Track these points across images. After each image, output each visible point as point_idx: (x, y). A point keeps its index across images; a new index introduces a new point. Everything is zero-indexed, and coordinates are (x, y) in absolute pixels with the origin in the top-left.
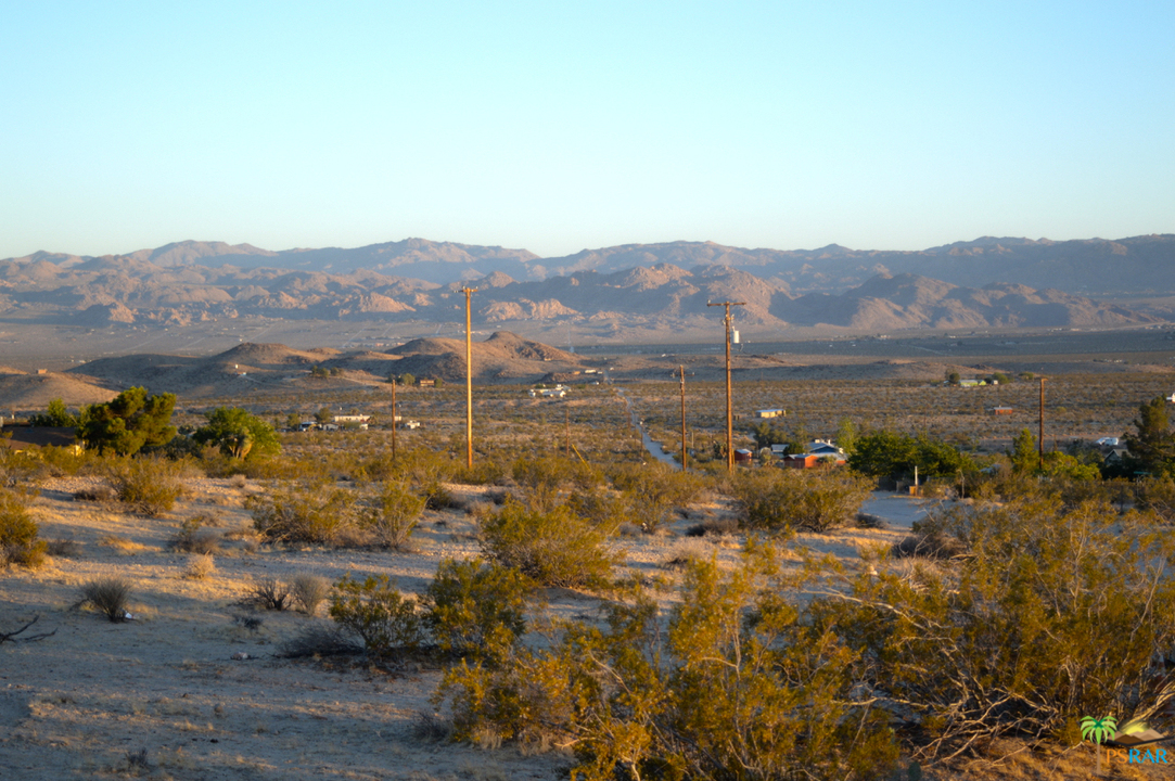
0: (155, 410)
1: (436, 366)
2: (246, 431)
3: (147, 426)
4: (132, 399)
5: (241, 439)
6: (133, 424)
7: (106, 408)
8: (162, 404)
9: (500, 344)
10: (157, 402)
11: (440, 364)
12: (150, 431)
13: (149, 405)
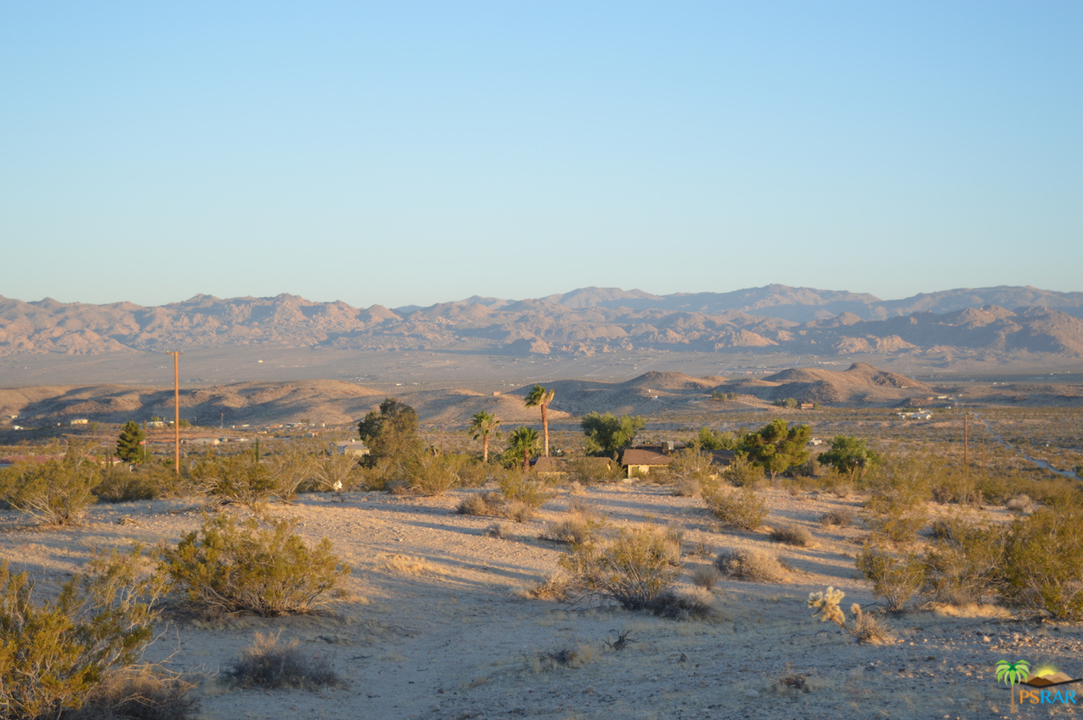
0: (796, 438)
1: (810, 392)
2: (864, 455)
3: (790, 450)
4: (780, 429)
5: (861, 463)
6: (781, 448)
7: (759, 436)
8: (802, 433)
9: (858, 373)
10: (798, 431)
11: (814, 390)
12: (792, 454)
13: (792, 434)
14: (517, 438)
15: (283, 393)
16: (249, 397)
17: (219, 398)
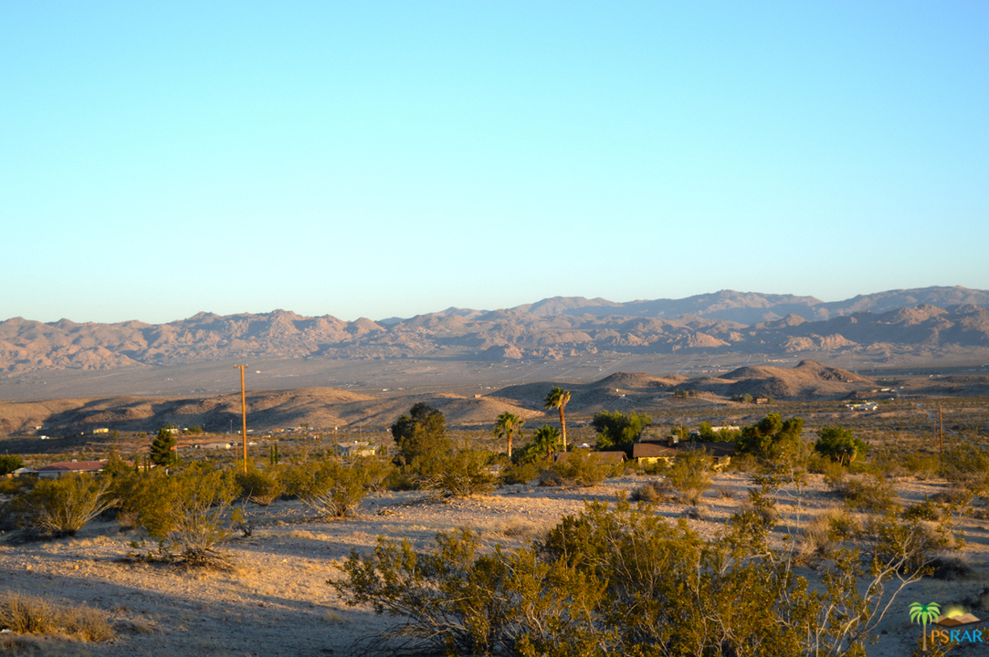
0: (790, 430)
2: (852, 444)
4: (775, 422)
5: (850, 451)
6: (777, 439)
7: (757, 428)
8: (795, 425)
9: (806, 370)
10: (792, 424)
11: (767, 386)
13: (786, 426)
14: (540, 436)
15: (283, 400)
16: (251, 405)
17: (225, 406)
